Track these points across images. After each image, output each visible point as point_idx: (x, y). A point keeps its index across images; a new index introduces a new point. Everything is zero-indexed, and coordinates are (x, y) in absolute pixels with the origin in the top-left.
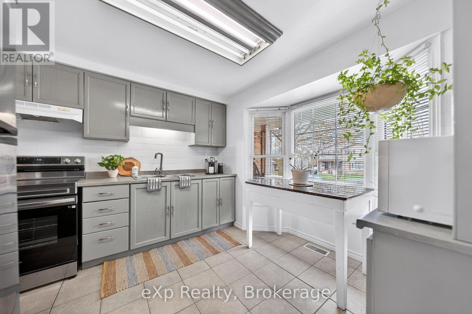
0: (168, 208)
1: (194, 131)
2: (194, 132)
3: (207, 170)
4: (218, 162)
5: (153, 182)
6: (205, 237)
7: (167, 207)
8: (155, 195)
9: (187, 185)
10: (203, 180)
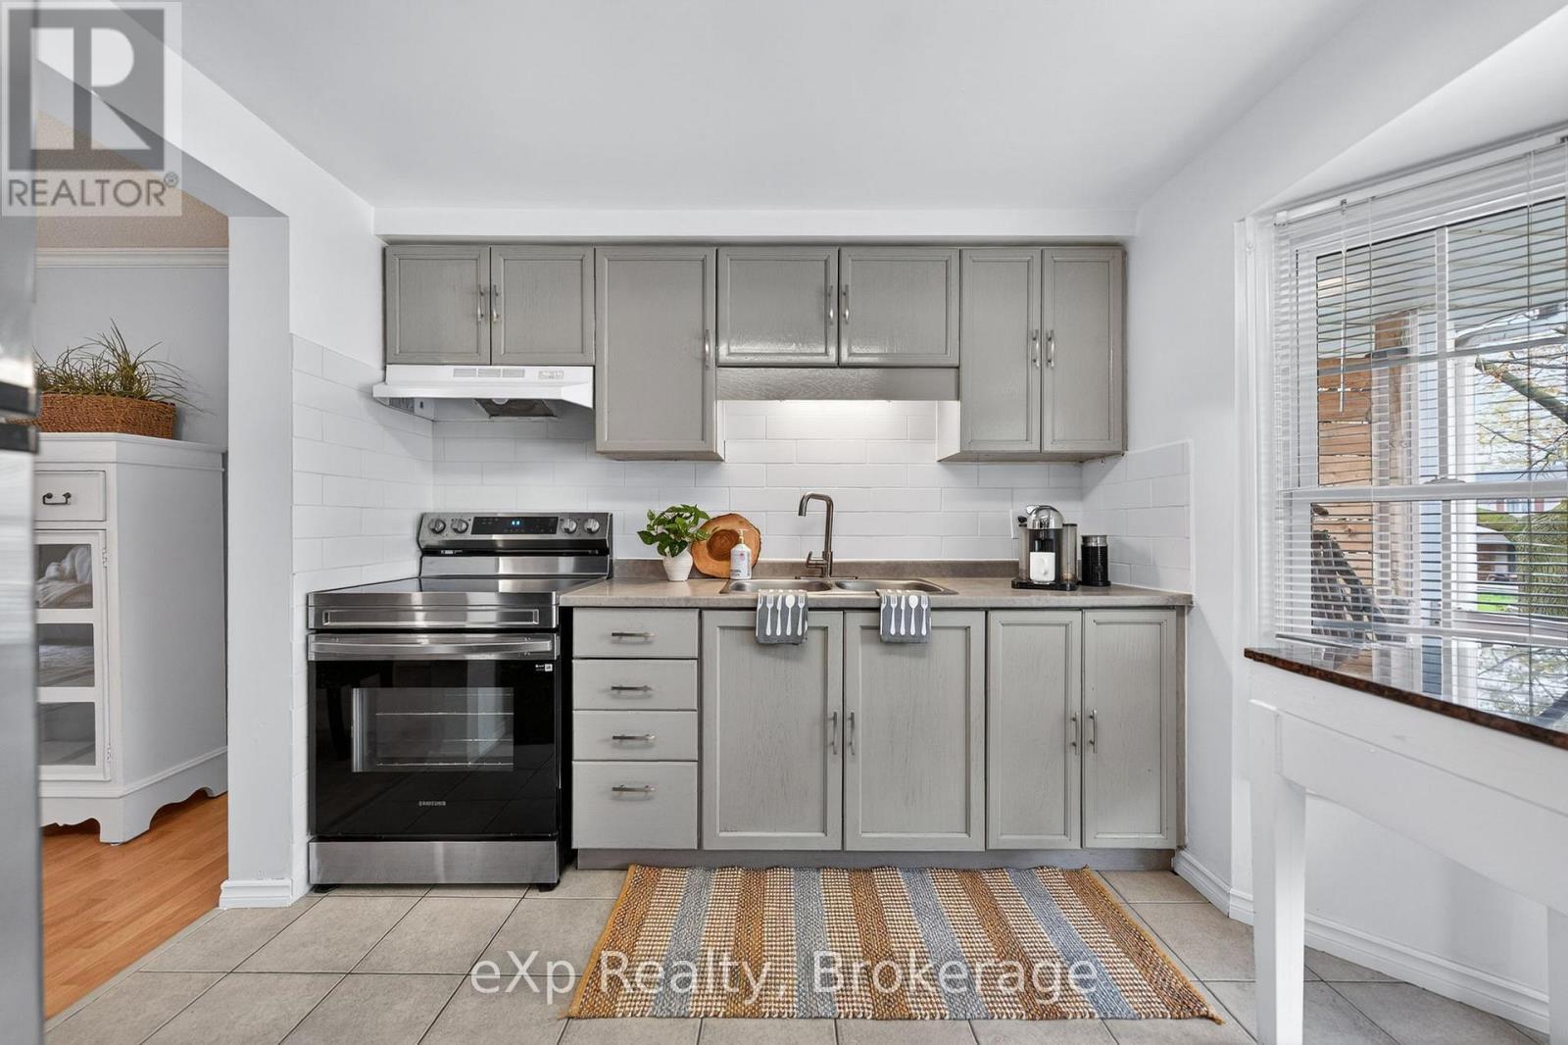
0: (835, 718)
1: (953, 393)
2: (958, 397)
3: (1022, 566)
4: (1081, 532)
5: (774, 608)
6: (1000, 883)
7: (830, 715)
8: (787, 658)
9: (913, 632)
10: (992, 614)
